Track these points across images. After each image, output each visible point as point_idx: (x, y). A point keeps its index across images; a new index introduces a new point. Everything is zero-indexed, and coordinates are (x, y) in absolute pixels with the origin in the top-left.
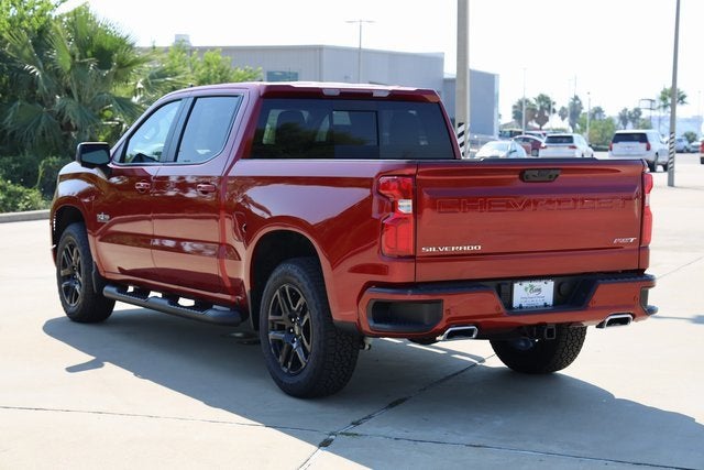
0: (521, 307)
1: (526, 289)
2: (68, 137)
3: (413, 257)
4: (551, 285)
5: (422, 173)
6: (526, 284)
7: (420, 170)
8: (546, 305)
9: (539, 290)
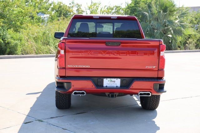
0: (107, 87)
1: (109, 81)
2: (154, 32)
3: (65, 68)
4: (119, 80)
5: (67, 42)
6: (109, 79)
7: (66, 41)
8: (117, 87)
9: (114, 82)
